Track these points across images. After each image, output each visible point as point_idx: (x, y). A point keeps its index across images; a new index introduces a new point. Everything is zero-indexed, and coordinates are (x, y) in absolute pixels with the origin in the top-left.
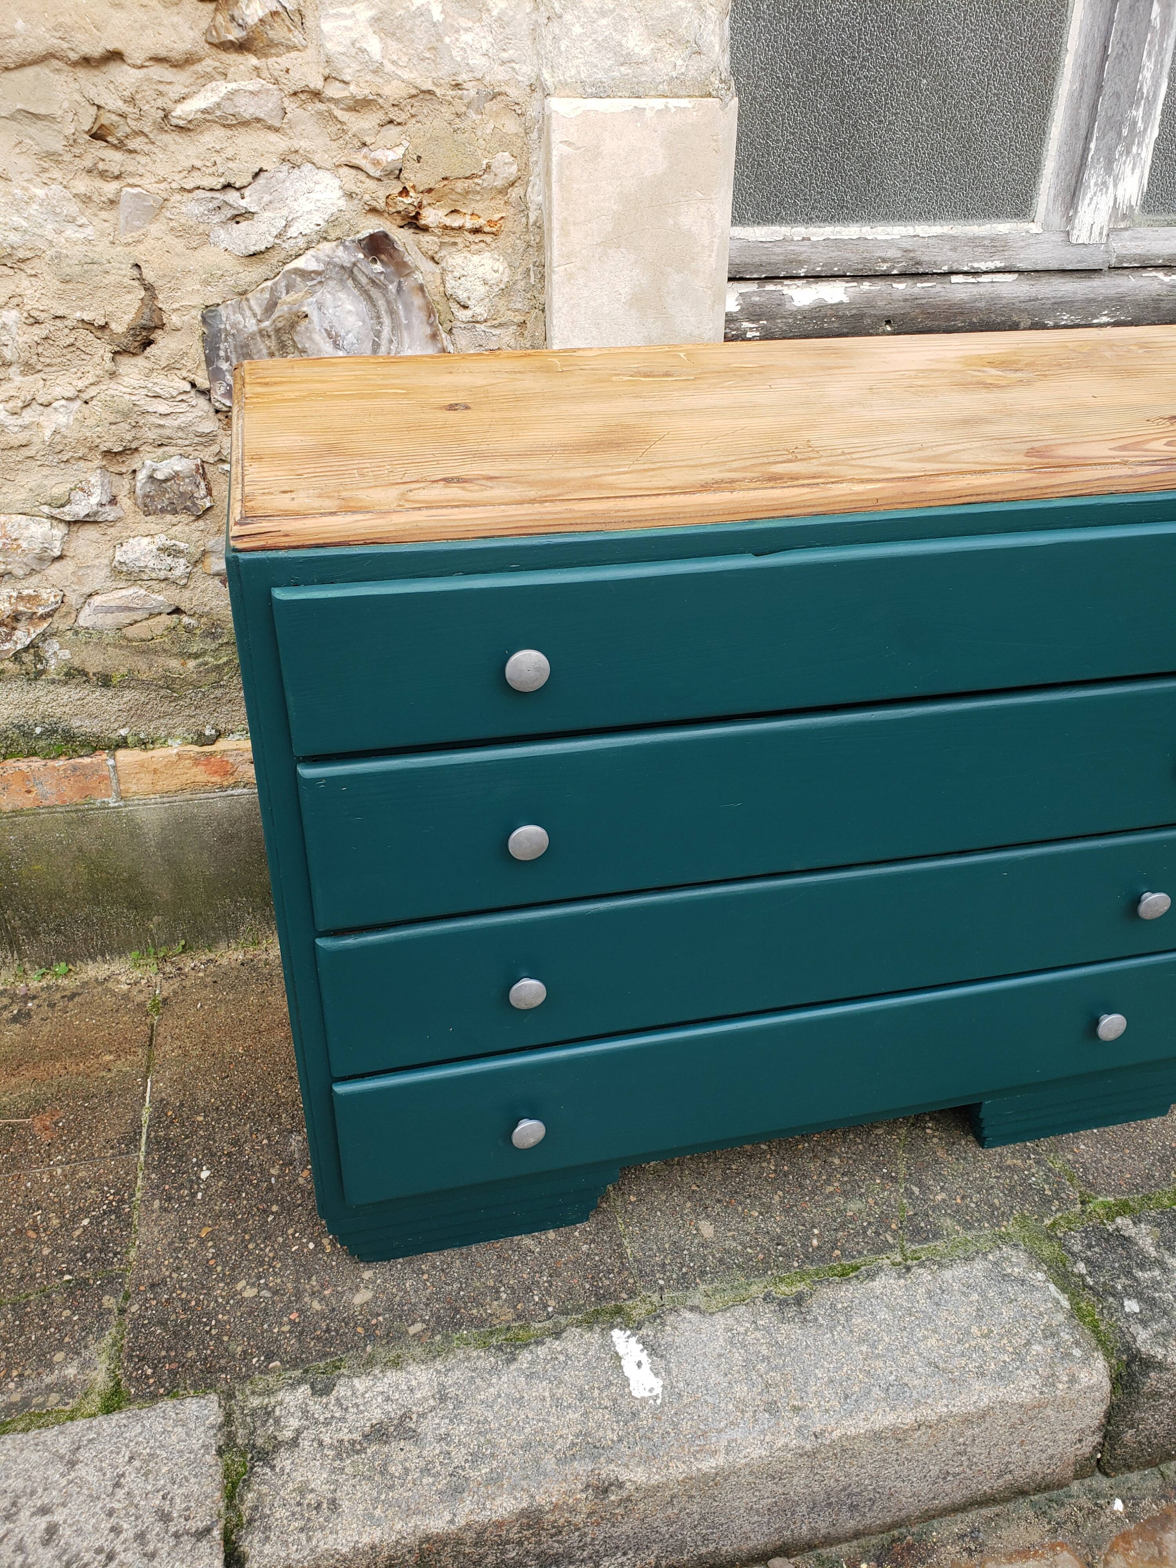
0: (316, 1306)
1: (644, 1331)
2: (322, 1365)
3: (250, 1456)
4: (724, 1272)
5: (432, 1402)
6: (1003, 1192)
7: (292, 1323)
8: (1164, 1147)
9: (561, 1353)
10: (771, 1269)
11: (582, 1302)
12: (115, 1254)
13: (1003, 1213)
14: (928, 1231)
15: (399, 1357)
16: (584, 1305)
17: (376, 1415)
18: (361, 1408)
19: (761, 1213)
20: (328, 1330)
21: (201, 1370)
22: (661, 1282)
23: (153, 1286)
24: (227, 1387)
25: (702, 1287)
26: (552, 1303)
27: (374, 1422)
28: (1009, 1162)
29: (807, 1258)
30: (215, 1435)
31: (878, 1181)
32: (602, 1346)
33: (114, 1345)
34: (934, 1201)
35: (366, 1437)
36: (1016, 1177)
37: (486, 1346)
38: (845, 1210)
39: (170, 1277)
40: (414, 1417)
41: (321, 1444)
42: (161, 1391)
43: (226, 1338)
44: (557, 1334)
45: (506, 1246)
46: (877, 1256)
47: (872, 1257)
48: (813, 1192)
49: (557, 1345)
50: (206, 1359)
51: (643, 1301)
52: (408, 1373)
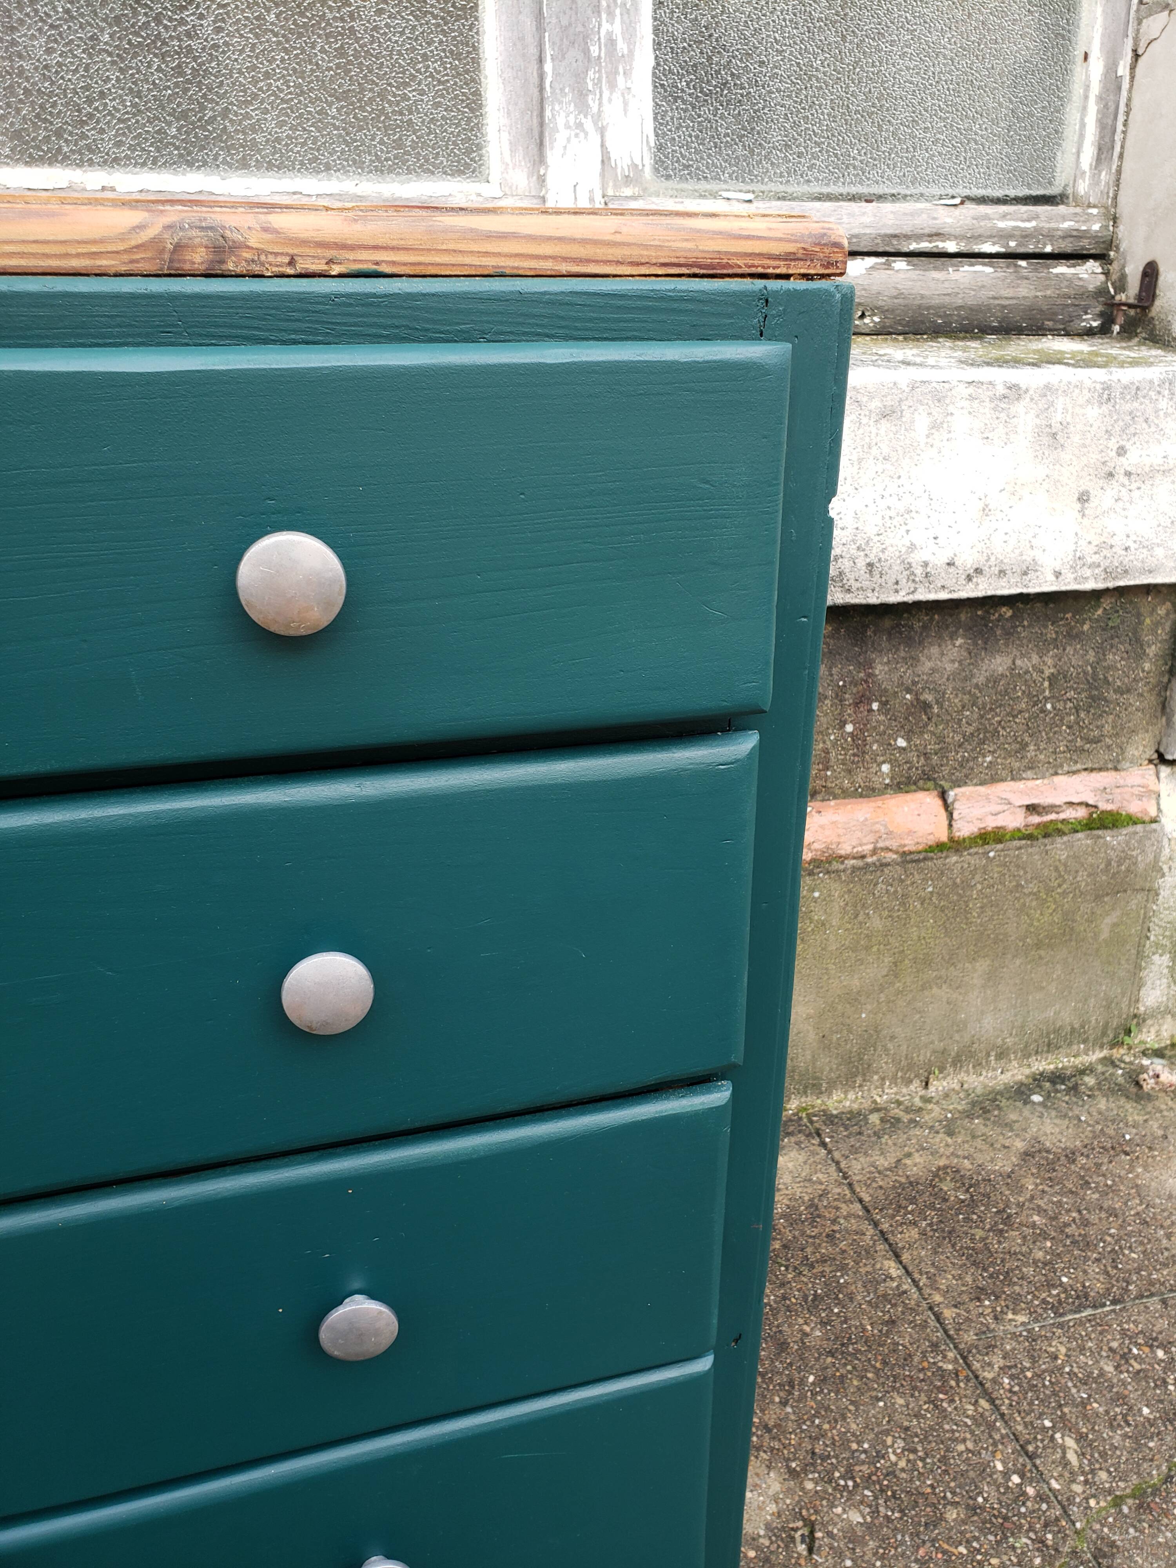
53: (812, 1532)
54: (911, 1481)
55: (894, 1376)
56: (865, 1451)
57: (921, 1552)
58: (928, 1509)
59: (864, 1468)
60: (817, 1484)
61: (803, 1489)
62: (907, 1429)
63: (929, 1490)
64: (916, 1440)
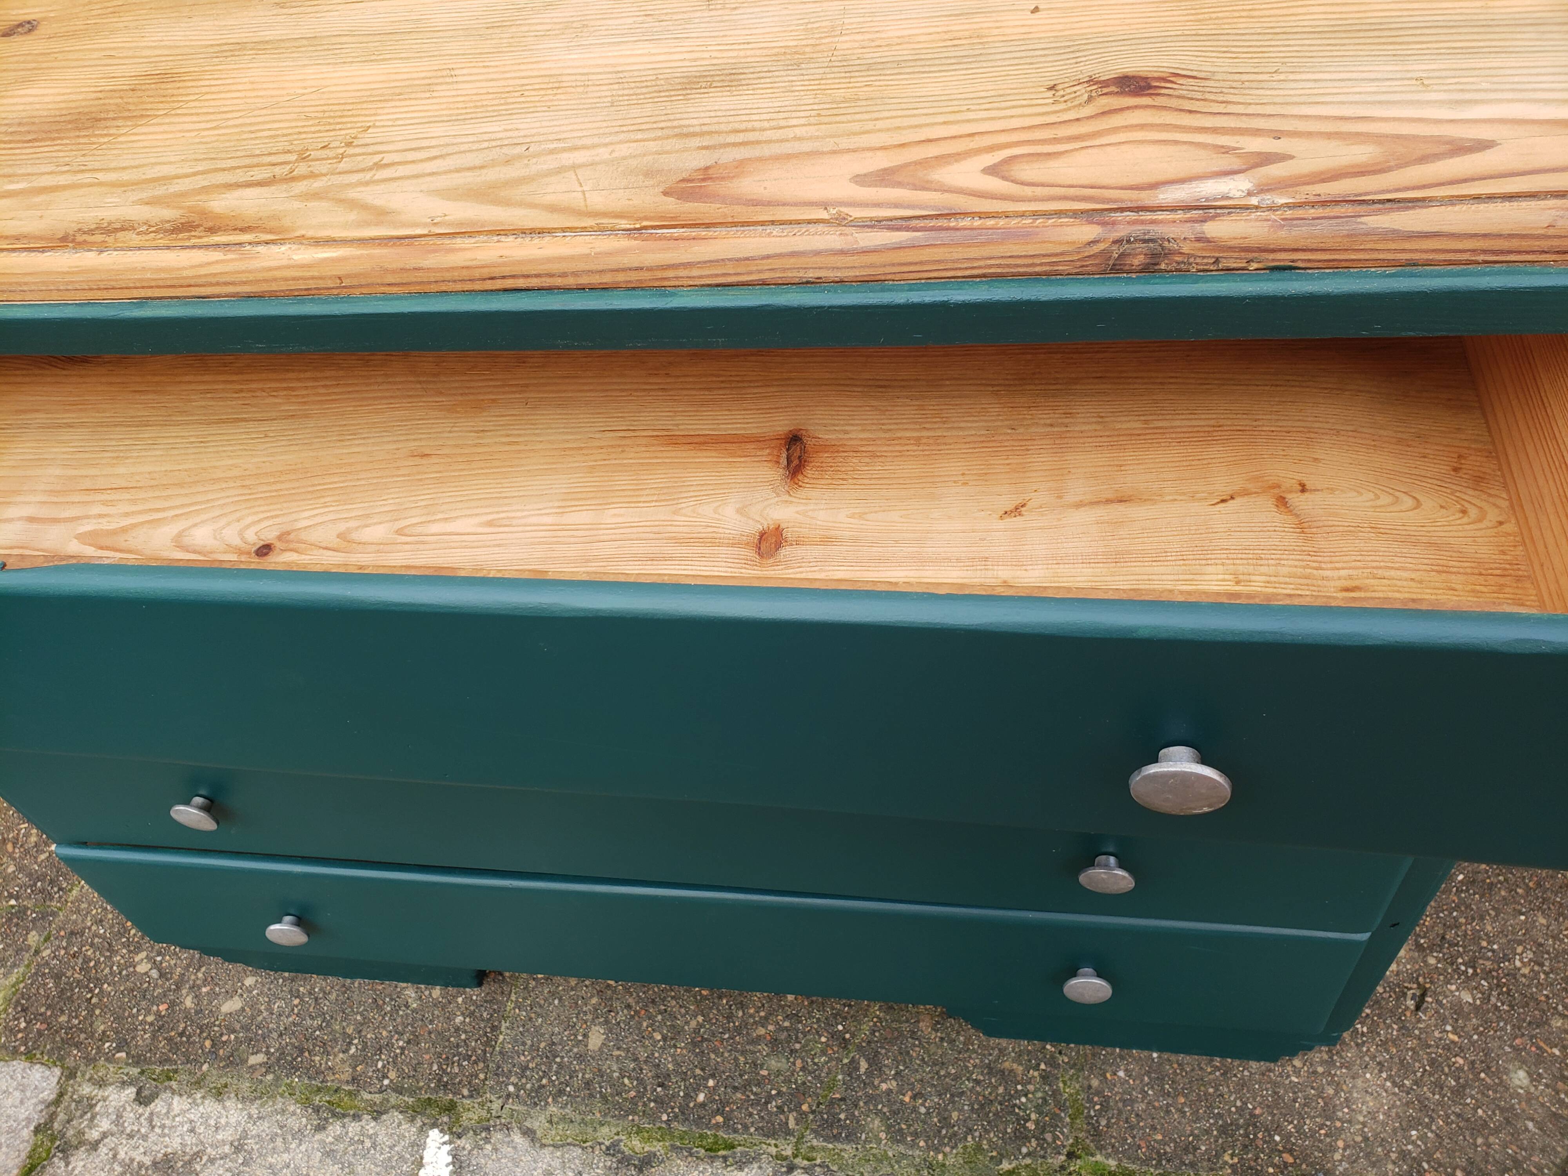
0: (189, 1002)
1: (461, 1142)
2: (158, 1070)
3: (58, 1143)
4: (583, 1099)
5: (227, 1149)
6: (971, 1105)
7: (158, 1014)
8: (1240, 1110)
9: (370, 1137)
10: (634, 1113)
11: (421, 1084)
12: (60, 889)
13: (955, 1134)
14: (843, 1127)
15: (226, 1086)
16: (420, 1089)
17: (174, 1144)
18: (166, 1131)
19: (664, 1038)
20: (181, 1035)
21: (62, 1039)
22: (511, 1088)
23: (72, 933)
24: (73, 1064)
25: (553, 1109)
26: (392, 1075)
27: (169, 1150)
28: (1007, 1065)
29: (683, 1113)
30: (41, 1111)
31: (823, 1039)
32: (413, 1145)
33: (13, 986)
34: (876, 1088)
35: (155, 1163)
36: (1001, 1090)
37: (306, 1103)
38: (762, 1065)
39: (90, 928)
40: (205, 1158)
41: (115, 1156)
42: (23, 1049)
43: (97, 1012)
44: (377, 1114)
45: (387, 992)
46: (764, 1139)
47: (757, 1138)
48: (738, 1030)
49: (371, 1127)
50: (71, 1028)
51: (481, 1104)
52: (224, 1108)
53: (1423, 995)
54: (1529, 986)
55: (1544, 899)
56: (1493, 951)
57: (1518, 1041)
58: (1536, 1012)
59: (1488, 964)
60: (1439, 962)
61: (1425, 962)
62: (1541, 945)
63: (1543, 998)
64: (1546, 956)
